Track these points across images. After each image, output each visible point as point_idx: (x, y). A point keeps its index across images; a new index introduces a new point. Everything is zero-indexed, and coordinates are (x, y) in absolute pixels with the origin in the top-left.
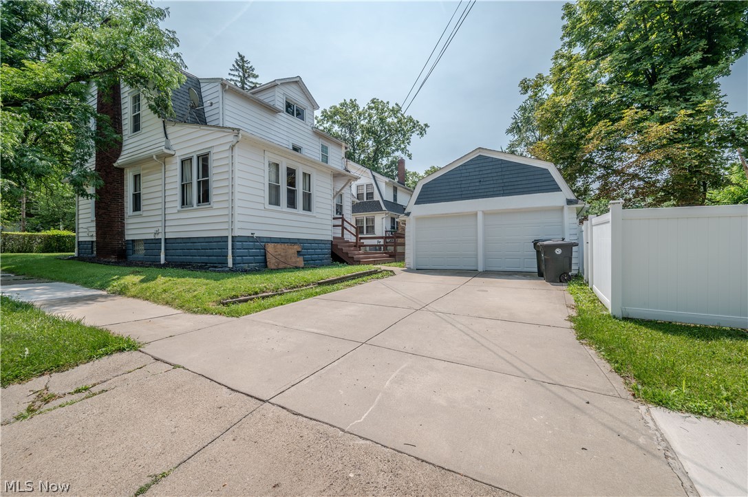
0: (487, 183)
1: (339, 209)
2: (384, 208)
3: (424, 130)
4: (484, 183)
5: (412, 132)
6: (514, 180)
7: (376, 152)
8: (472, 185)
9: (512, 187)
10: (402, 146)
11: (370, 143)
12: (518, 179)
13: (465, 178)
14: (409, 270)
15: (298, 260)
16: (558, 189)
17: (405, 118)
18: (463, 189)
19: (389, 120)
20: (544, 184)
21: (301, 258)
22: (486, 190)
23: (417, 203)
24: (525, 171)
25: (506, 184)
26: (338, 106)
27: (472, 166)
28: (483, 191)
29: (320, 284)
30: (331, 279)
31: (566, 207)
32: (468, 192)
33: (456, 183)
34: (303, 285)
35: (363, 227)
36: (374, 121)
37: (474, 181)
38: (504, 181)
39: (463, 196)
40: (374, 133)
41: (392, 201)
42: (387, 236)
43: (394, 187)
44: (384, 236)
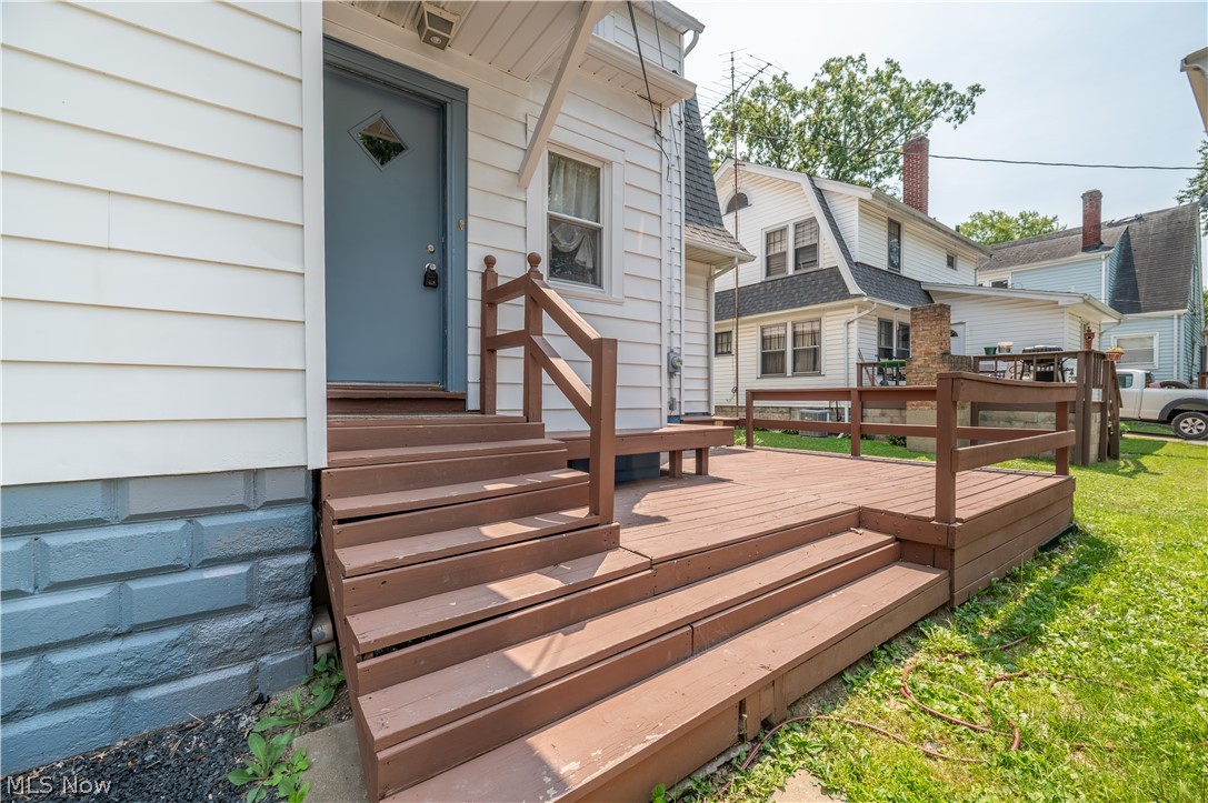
2: (854, 288)
3: (970, 101)
17: (910, 90)
35: (783, 354)
41: (884, 265)
42: (867, 383)
43: (891, 222)
44: (854, 384)
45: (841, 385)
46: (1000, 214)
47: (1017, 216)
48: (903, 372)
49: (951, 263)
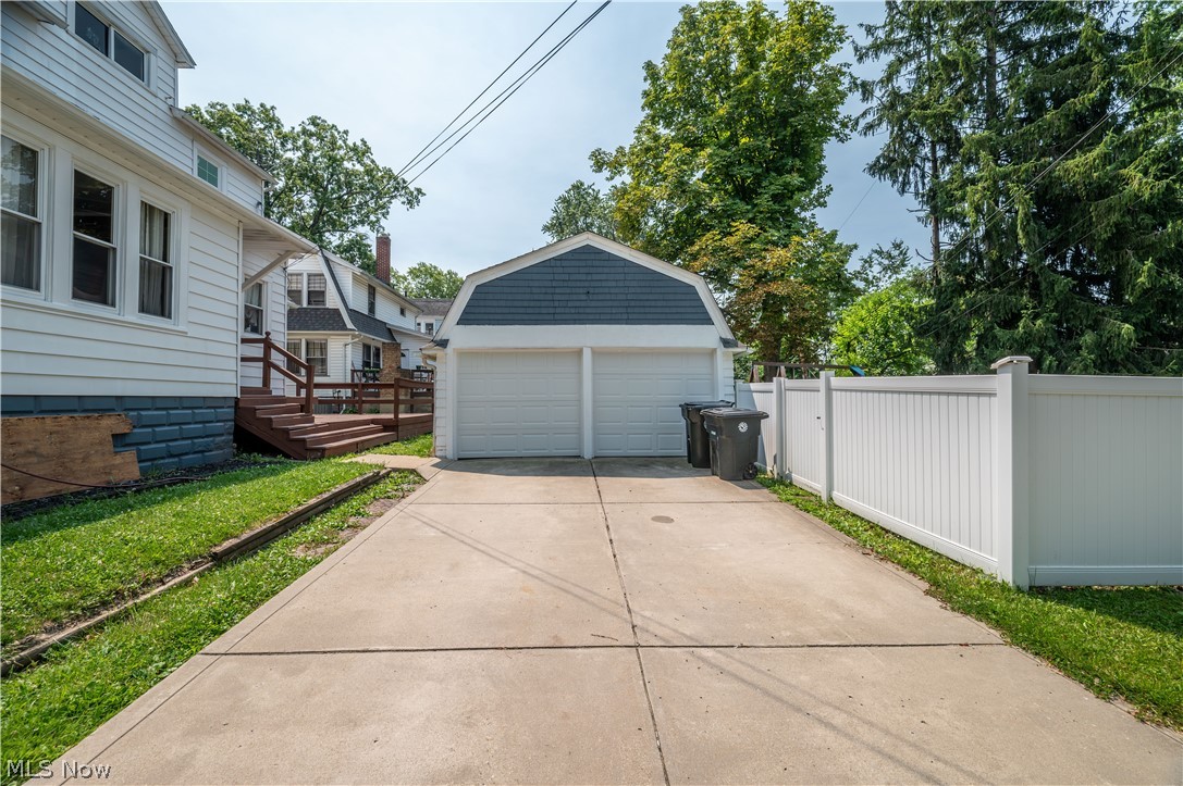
0: (601, 297)
1: (253, 319)
2: (350, 325)
3: (417, 198)
4: (595, 297)
5: (392, 197)
6: (645, 297)
7: (318, 216)
8: (575, 297)
9: (642, 310)
10: (372, 218)
11: (306, 198)
12: (651, 297)
13: (561, 284)
14: (446, 464)
15: (118, 460)
16: (709, 321)
17: (378, 169)
18: (557, 304)
19: (347, 165)
20: (689, 310)
21: (130, 456)
22: (599, 310)
23: (463, 321)
24: (661, 284)
25: (633, 304)
26: (232, 109)
27: (573, 263)
28: (594, 311)
29: (220, 560)
30: (259, 528)
31: (721, 350)
32: (567, 310)
33: (544, 290)
34: (147, 584)
36: (315, 159)
37: (578, 290)
38: (629, 297)
39: (557, 317)
40: (315, 180)
41: (366, 312)
42: (356, 381)
43: (370, 286)
44: (349, 381)
45: (341, 381)
46: (435, 268)
47: (445, 272)
48: (377, 376)
49: (402, 312)
